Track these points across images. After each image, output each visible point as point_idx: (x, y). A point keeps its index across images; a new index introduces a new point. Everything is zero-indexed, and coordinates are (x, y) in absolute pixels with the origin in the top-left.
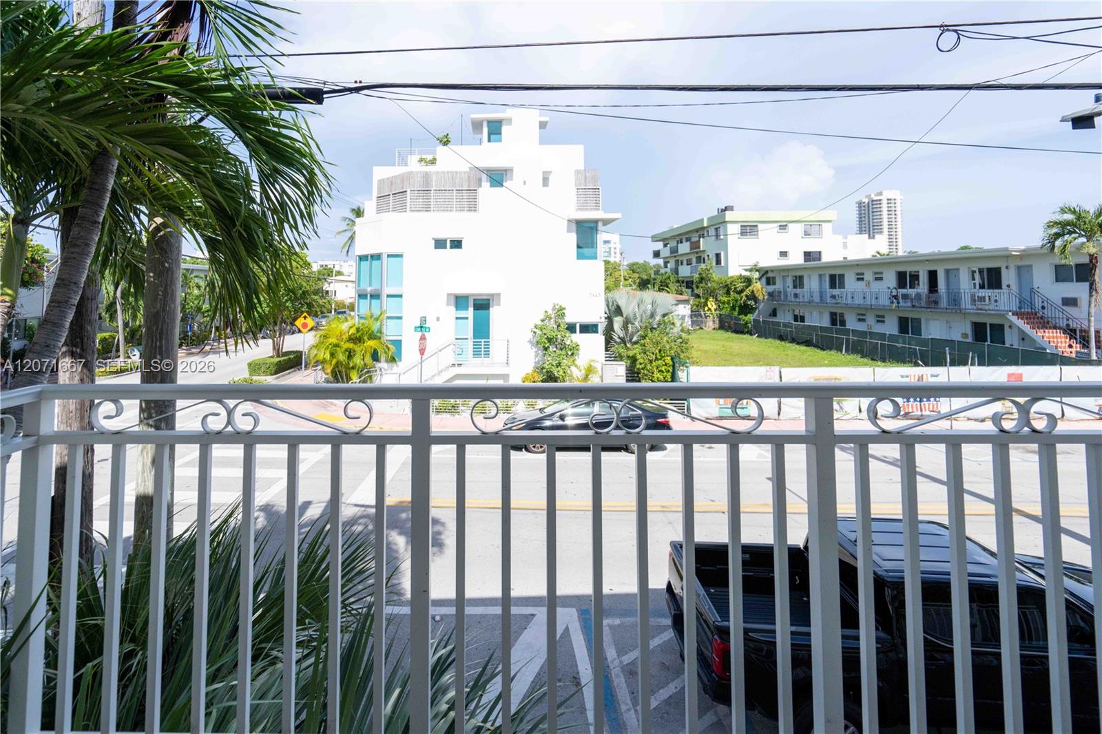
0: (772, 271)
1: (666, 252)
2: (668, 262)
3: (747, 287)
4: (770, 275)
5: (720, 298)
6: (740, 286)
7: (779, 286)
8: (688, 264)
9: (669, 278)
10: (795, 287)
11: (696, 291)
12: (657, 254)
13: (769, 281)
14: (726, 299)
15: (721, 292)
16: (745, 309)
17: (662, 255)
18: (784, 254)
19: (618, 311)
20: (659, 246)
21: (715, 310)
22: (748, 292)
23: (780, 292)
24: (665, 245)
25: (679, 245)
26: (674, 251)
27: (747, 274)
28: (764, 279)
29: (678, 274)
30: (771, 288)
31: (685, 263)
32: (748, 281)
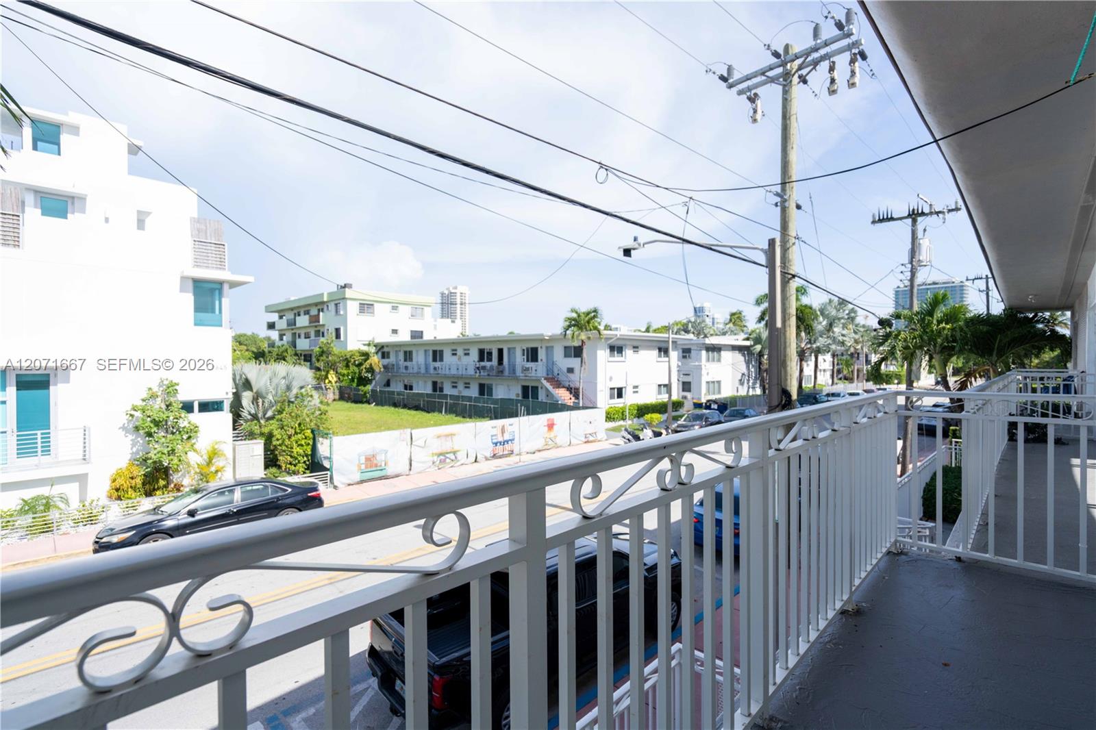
0: (387, 346)
1: (281, 325)
2: (284, 335)
3: (366, 360)
4: (386, 349)
5: (340, 370)
6: (359, 359)
7: (392, 359)
8: (305, 338)
9: (286, 350)
10: (405, 360)
11: (317, 365)
12: (271, 326)
13: (385, 356)
14: (345, 372)
15: (340, 365)
16: (363, 381)
17: (277, 327)
18: (395, 331)
19: (247, 385)
20: (274, 317)
21: (336, 382)
22: (367, 365)
23: (393, 365)
24: (281, 317)
25: (297, 318)
26: (292, 323)
27: (365, 349)
28: (380, 354)
29: (295, 347)
30: (386, 361)
31: (303, 336)
32: (366, 355)
